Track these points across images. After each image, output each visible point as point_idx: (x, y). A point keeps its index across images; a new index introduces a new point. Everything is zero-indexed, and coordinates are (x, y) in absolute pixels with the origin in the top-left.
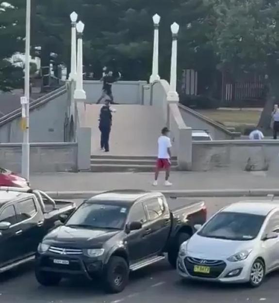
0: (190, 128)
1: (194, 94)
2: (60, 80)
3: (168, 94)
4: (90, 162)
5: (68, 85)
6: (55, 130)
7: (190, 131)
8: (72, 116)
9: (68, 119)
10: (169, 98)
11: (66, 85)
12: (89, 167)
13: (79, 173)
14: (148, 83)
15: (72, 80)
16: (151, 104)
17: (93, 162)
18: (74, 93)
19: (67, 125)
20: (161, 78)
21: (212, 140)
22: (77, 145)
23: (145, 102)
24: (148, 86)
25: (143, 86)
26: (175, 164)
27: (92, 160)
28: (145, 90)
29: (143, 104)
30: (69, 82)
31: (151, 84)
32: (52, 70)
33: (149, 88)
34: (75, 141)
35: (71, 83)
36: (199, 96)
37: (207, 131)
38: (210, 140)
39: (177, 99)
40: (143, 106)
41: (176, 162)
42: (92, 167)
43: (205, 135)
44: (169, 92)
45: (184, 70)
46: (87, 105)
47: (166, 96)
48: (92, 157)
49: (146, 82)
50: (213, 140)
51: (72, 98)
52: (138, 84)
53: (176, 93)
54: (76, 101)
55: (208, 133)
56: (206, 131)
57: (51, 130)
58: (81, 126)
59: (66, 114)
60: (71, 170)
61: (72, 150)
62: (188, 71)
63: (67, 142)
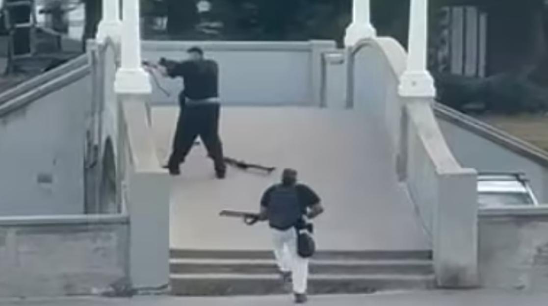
0: (472, 170)
1: (477, 75)
2: (64, 37)
3: (402, 78)
4: (168, 269)
5: (93, 53)
6: (56, 179)
7: (471, 180)
8: (109, 141)
9: (96, 148)
10: (405, 90)
11: (88, 54)
12: (166, 282)
13: (135, 297)
14: (340, 45)
15: (108, 42)
16: (350, 104)
17: (175, 269)
18: (113, 79)
19: (95, 164)
20: (380, 33)
21: (537, 204)
22: (127, 222)
23: (329, 100)
24: (339, 55)
25: (322, 55)
26: (428, 270)
27: (174, 261)
28: (329, 67)
29: (322, 105)
30: (100, 46)
31: (350, 48)
32: (41, 12)
33: (341, 62)
34: (119, 211)
35: (103, 48)
36: (491, 79)
37: (522, 177)
38: (532, 202)
39: (432, 91)
40: (324, 110)
41: (430, 266)
42: (174, 281)
43: (515, 187)
44: (406, 73)
45: (447, 9)
46: (154, 110)
47: (398, 82)
48: (174, 253)
49: (333, 43)
50: (539, 202)
51: (107, 92)
52: (309, 50)
53: (427, 73)
54: (122, 99)
55: (523, 182)
56: (517, 177)
57: (45, 179)
58: (139, 170)
59: (89, 134)
60: (111, 289)
61: (113, 235)
62: (458, 11)
63: (94, 212)
